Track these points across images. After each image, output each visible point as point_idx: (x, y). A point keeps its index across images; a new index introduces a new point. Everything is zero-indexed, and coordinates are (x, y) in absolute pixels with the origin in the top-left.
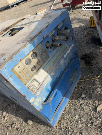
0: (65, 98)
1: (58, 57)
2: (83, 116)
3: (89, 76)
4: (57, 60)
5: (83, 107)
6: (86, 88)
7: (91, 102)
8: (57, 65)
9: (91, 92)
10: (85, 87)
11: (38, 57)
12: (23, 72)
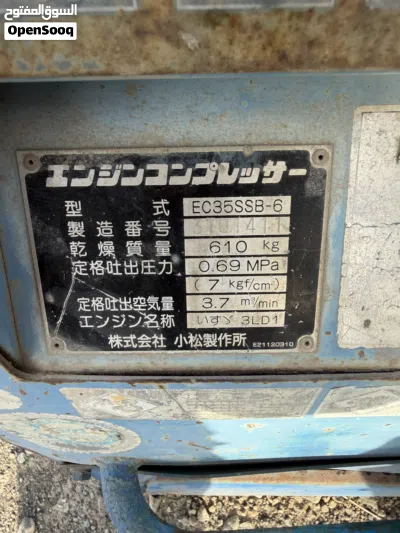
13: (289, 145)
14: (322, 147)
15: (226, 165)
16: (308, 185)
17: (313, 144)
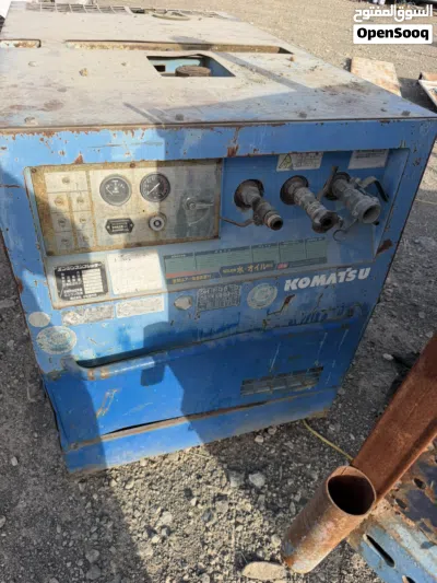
0: (185, 422)
1: (255, 264)
2: (187, 536)
3: (353, 438)
4: (246, 272)
5: (218, 510)
6: (294, 465)
7: (256, 524)
8: (229, 289)
9: (295, 494)
10: (299, 461)
11: (165, 203)
12: (70, 207)
13: (98, 261)
14: (103, 260)
16: (102, 267)
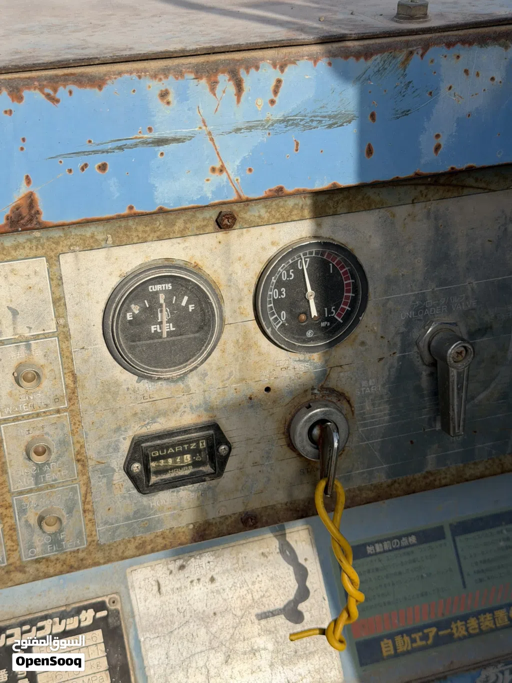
13: (93, 599)
14: (113, 596)
15: (57, 620)
16: (110, 620)
17: (107, 595)
